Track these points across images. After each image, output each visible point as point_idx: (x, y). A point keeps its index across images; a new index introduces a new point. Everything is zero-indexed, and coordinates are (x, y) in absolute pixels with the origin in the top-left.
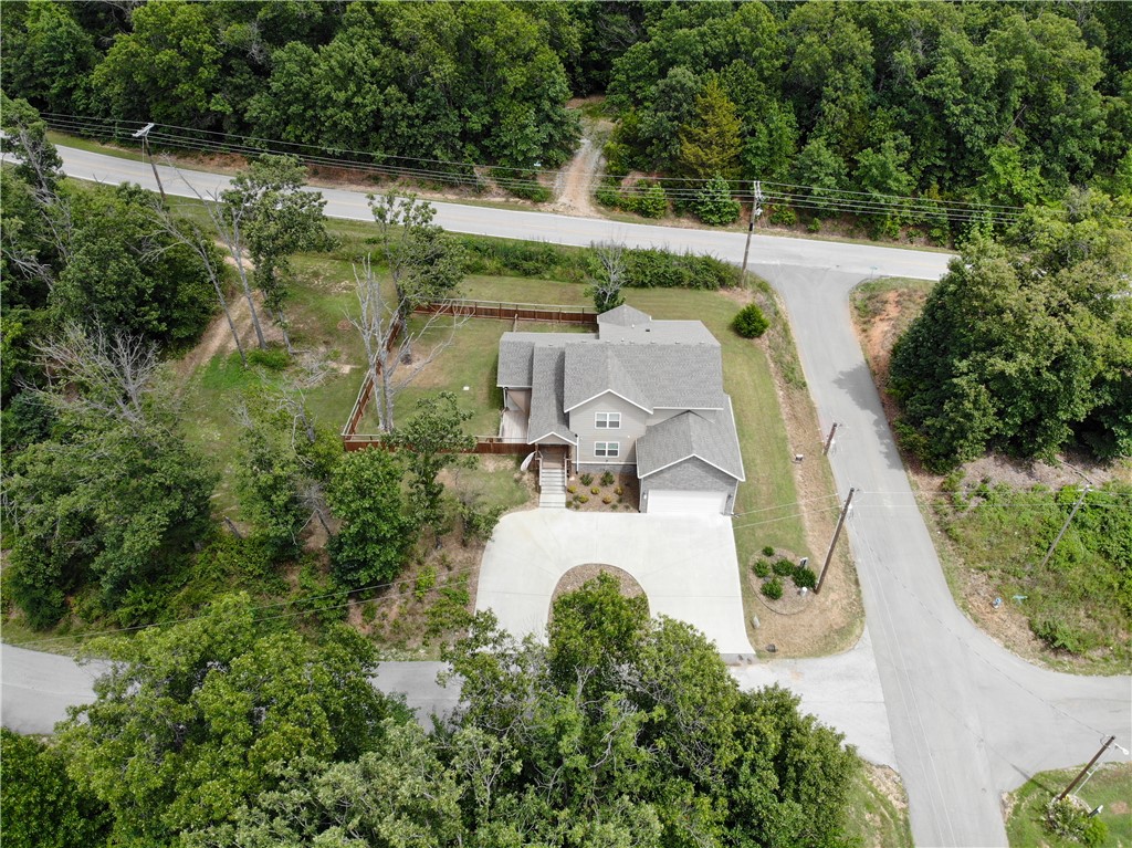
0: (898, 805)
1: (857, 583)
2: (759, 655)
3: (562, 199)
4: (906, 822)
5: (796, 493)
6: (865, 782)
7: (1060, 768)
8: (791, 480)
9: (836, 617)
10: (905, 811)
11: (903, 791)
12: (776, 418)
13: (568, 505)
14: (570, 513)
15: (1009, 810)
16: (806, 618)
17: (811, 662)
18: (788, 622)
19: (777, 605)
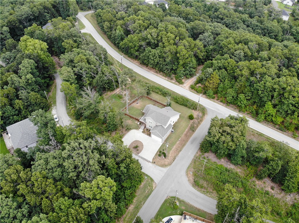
0: (154, 188)
1: (174, 161)
2: (152, 162)
3: (185, 85)
4: (153, 191)
5: (175, 144)
6: (152, 183)
7: (180, 198)
8: (176, 142)
9: (166, 163)
10: (154, 189)
11: (156, 187)
12: (182, 133)
13: (142, 132)
14: (142, 133)
15: (168, 198)
16: (162, 161)
17: (158, 167)
18: (159, 160)
19: (159, 157)
